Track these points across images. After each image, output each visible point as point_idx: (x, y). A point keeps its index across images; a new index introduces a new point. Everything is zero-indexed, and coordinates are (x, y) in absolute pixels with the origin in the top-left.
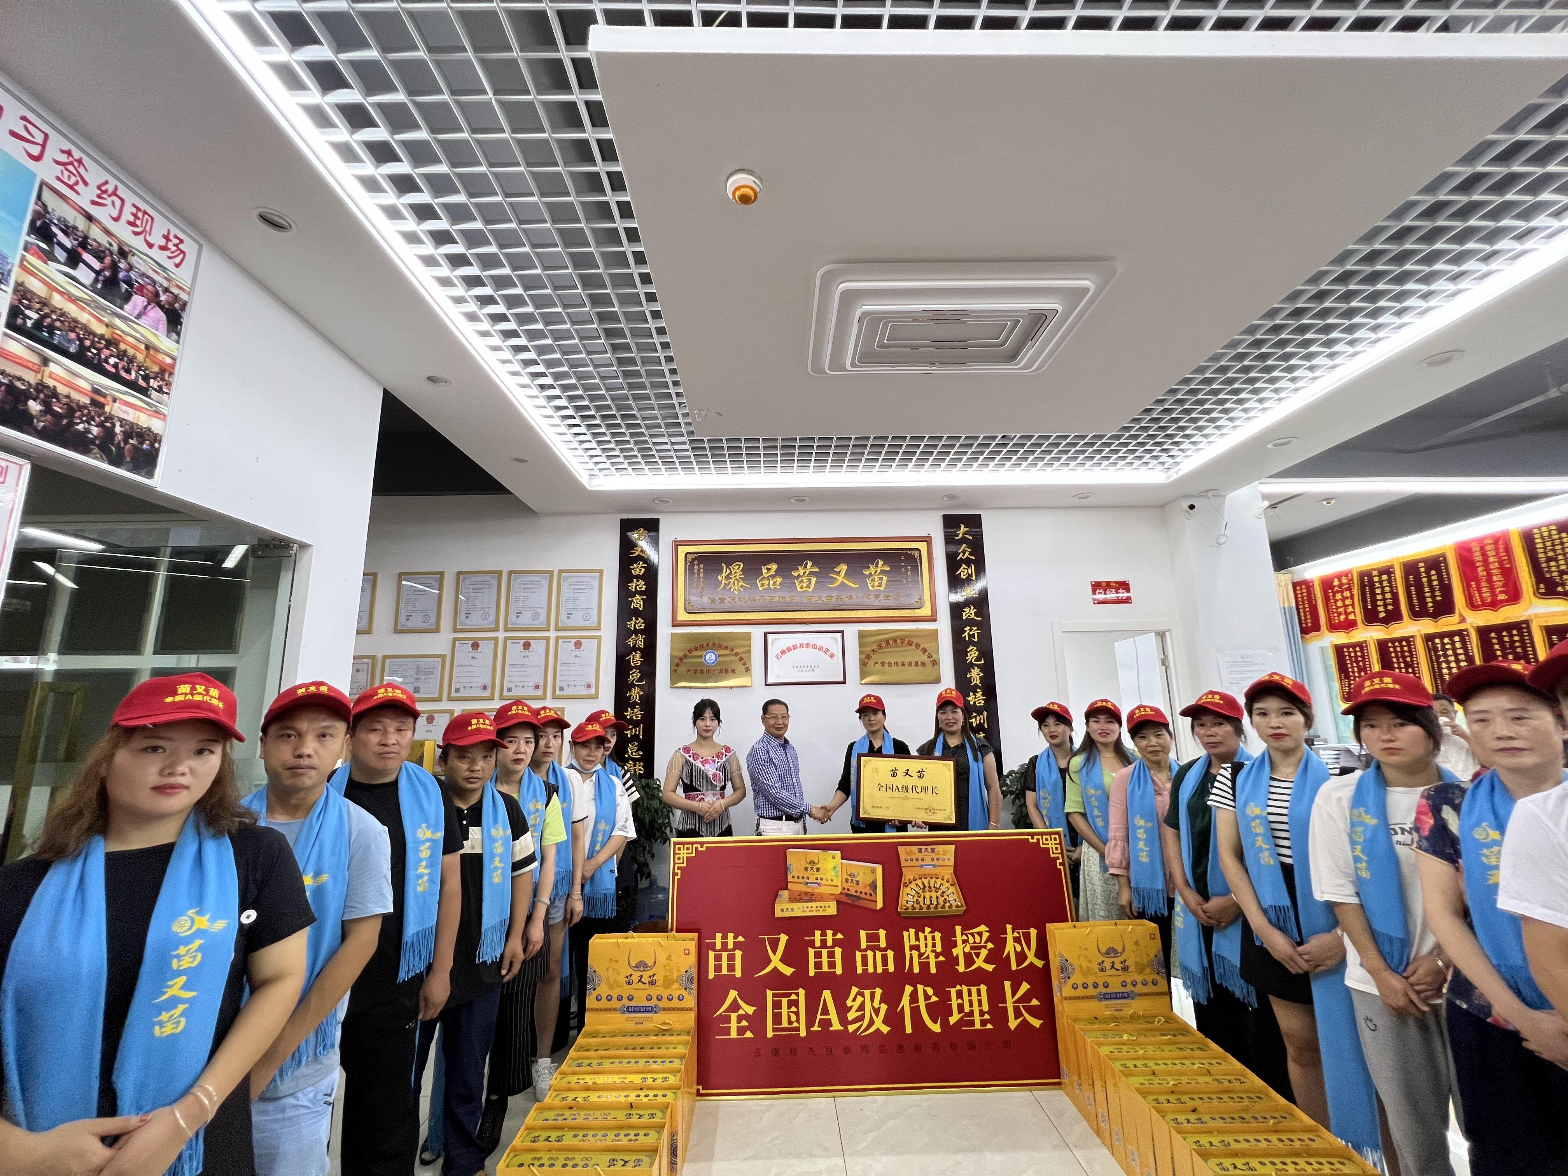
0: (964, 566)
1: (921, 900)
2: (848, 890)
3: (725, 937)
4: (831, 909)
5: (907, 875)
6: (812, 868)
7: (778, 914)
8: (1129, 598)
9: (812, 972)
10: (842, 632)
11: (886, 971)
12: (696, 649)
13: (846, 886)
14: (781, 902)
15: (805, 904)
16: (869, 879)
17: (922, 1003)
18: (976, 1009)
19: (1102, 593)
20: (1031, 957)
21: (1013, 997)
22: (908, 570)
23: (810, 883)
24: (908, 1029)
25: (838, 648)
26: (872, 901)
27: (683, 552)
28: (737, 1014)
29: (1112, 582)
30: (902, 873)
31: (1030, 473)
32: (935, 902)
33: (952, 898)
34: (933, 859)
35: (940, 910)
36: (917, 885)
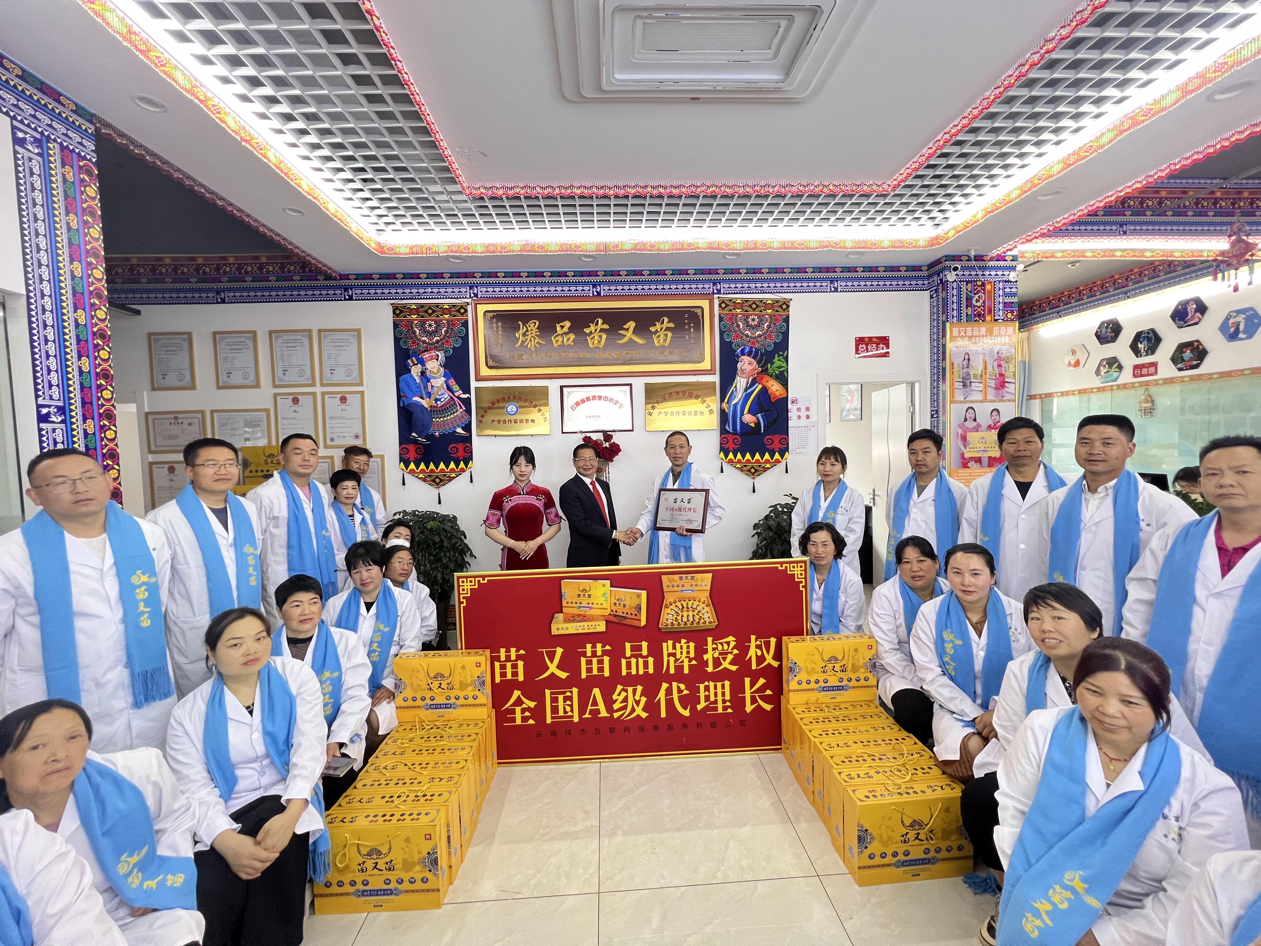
1: (679, 618)
2: (616, 612)
3: (508, 651)
4: (601, 627)
5: (669, 598)
6: (584, 595)
7: (554, 632)
8: (888, 353)
9: (584, 675)
10: (630, 385)
11: (646, 673)
12: (498, 402)
13: (614, 608)
14: (557, 622)
15: (578, 624)
16: (635, 602)
17: (675, 696)
18: (720, 698)
19: (863, 348)
20: (769, 660)
21: (751, 690)
22: (691, 327)
23: (583, 607)
24: (663, 715)
25: (626, 400)
26: (637, 620)
27: (482, 310)
28: (521, 708)
29: (873, 337)
30: (664, 597)
31: (807, 229)
32: (691, 619)
33: (706, 616)
34: (692, 585)
35: (695, 625)
36: (676, 606)
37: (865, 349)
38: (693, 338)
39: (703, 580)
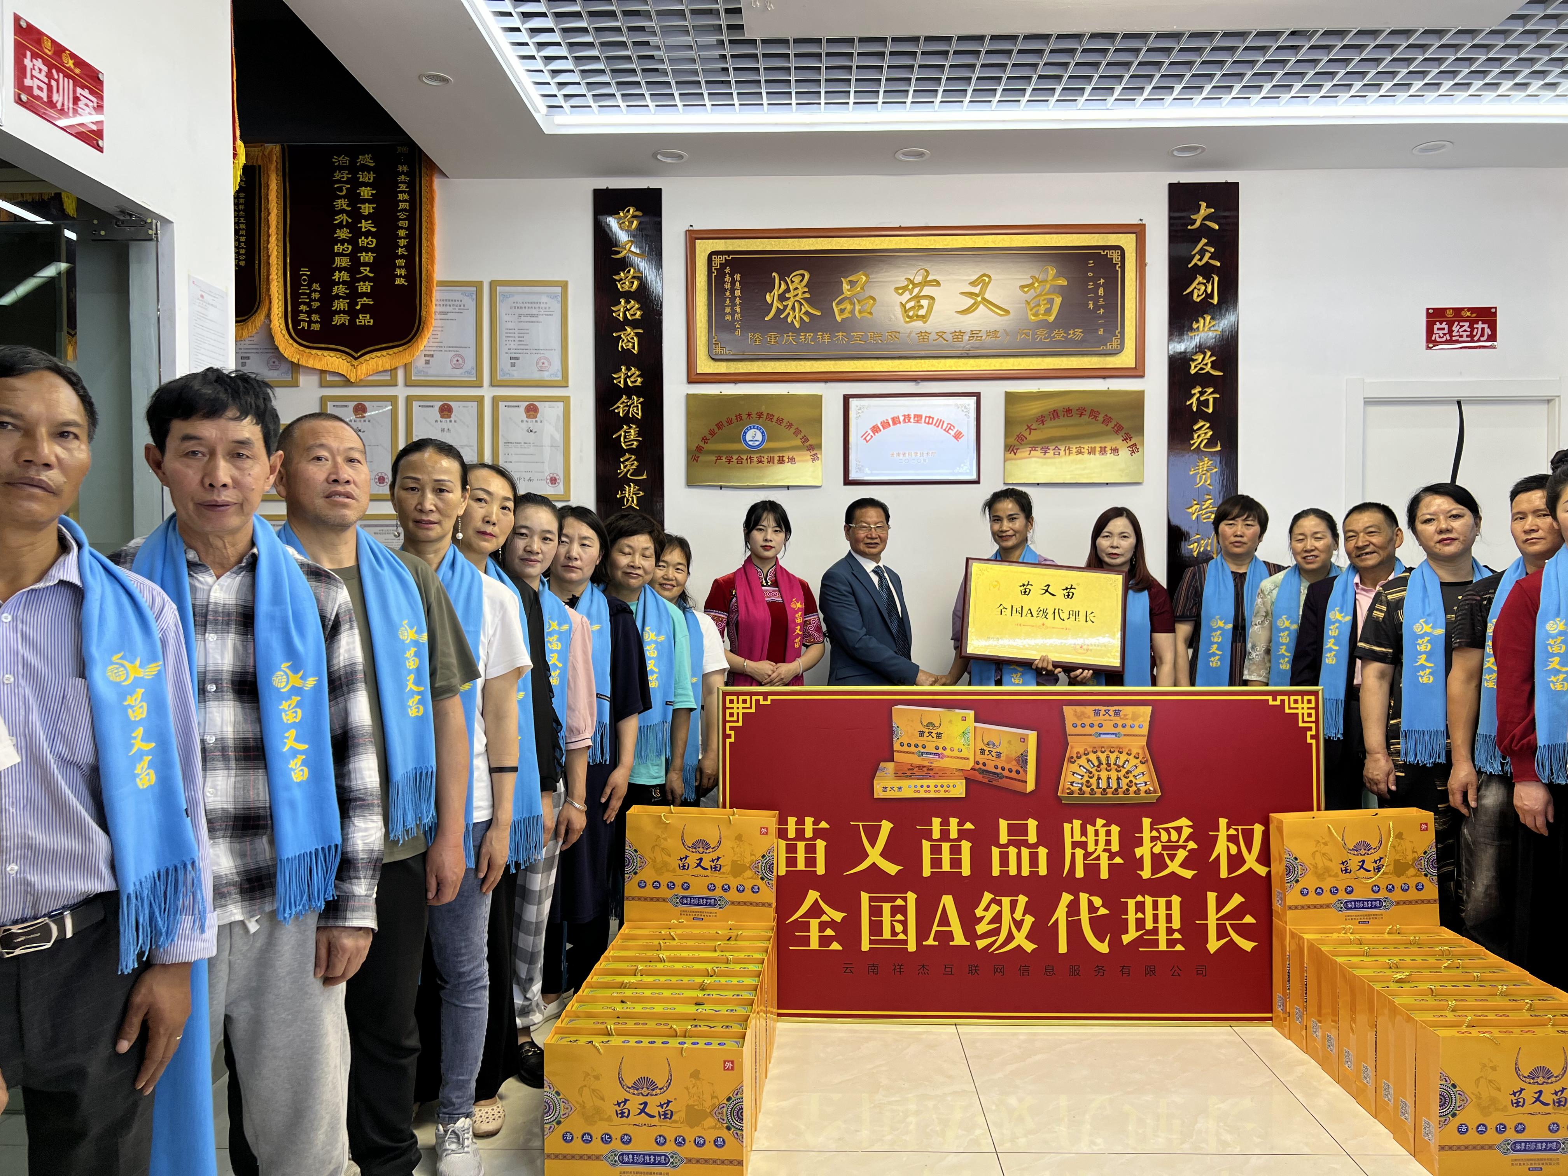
0: (1200, 279)
1: (1093, 781)
2: (984, 764)
3: (801, 822)
5: (1075, 746)
6: (930, 733)
7: (879, 793)
8: (1494, 339)
9: (927, 872)
10: (978, 395)
11: (1034, 874)
12: (730, 422)
13: (981, 759)
14: (882, 778)
15: (920, 783)
16: (1016, 750)
17: (1084, 916)
18: (1162, 925)
19: (1443, 329)
20: (1251, 862)
21: (1217, 913)
22: (1099, 286)
23: (927, 753)
24: (1063, 948)
25: (968, 422)
26: (1019, 780)
27: (705, 251)
28: (819, 920)
29: (1463, 309)
30: (1067, 744)
31: (1336, 103)
32: (1114, 785)
33: (1140, 780)
34: (1116, 726)
35: (1121, 795)
36: (1088, 761)
37: (1446, 331)
38: (1102, 306)
39: (1135, 717)
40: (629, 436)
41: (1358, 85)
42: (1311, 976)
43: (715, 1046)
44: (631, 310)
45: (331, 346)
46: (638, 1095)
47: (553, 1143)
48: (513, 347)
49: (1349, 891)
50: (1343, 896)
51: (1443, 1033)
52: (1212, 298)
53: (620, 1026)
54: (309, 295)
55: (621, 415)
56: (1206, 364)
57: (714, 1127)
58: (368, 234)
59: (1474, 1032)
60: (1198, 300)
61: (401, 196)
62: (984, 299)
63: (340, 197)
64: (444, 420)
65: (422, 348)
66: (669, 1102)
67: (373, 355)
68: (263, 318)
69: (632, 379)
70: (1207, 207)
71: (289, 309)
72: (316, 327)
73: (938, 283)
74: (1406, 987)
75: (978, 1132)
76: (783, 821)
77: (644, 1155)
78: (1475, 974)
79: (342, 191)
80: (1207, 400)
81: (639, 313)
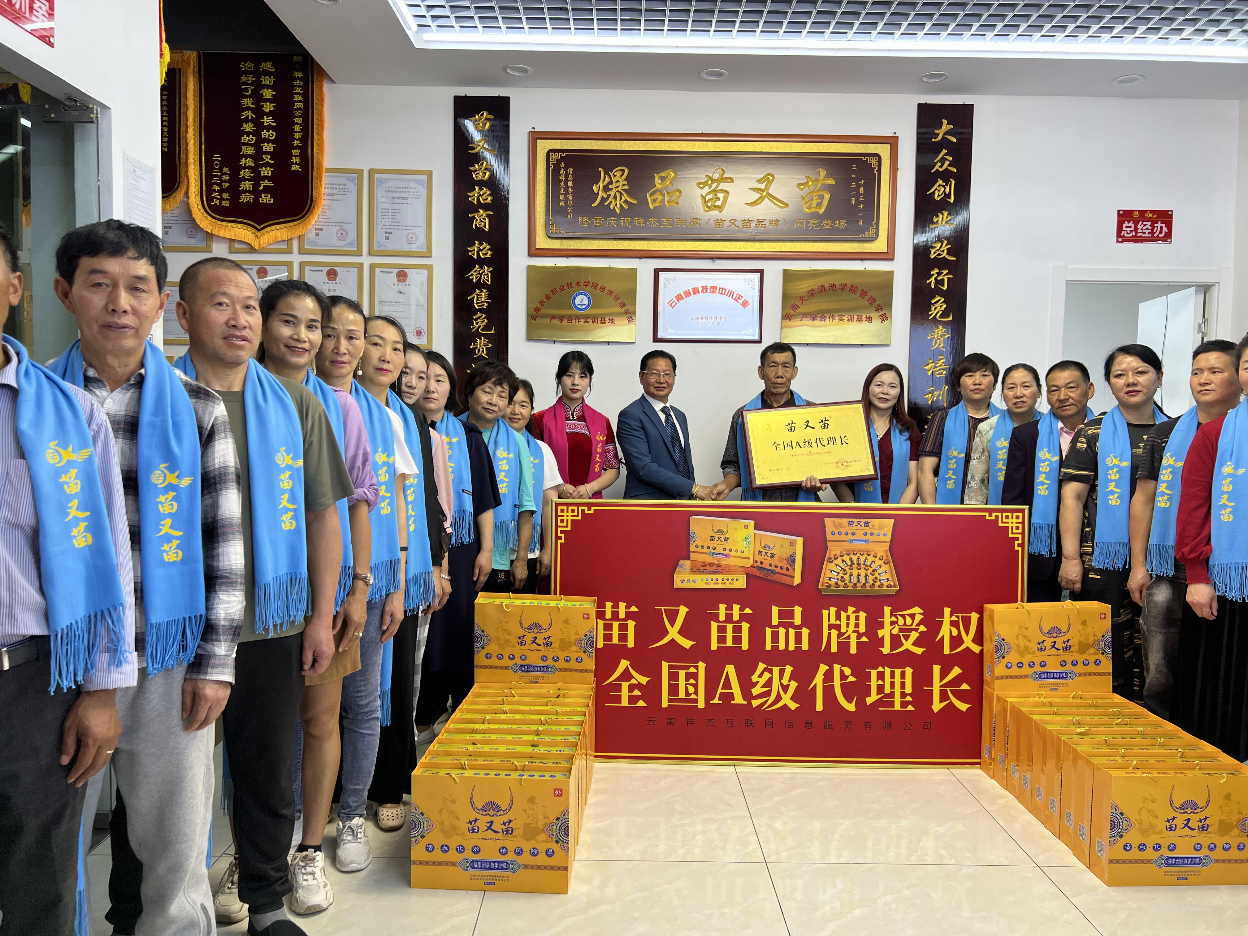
0: (940, 182)
1: (847, 577)
2: (761, 563)
3: (616, 606)
4: (740, 582)
5: (833, 549)
7: (678, 584)
8: (1170, 236)
9: (714, 646)
10: (761, 272)
11: (798, 649)
12: (562, 289)
13: (759, 558)
14: (681, 573)
15: (710, 576)
16: (786, 552)
17: (837, 682)
18: (898, 690)
19: (1130, 227)
20: (968, 642)
21: (941, 681)
22: (860, 186)
23: (717, 554)
24: (819, 707)
25: (754, 293)
26: (788, 576)
27: (544, 148)
28: (628, 683)
29: (1147, 211)
30: (826, 548)
31: (1054, 41)
32: (863, 580)
33: (883, 577)
34: (865, 534)
35: (868, 588)
36: (843, 561)
37: (1132, 229)
38: (862, 202)
39: (881, 527)
40: (481, 298)
41: (1071, 27)
42: (1012, 731)
43: (547, 777)
44: (484, 195)
45: (239, 220)
46: (486, 815)
47: (418, 852)
48: (387, 223)
49: (1043, 665)
50: (1038, 669)
51: (1114, 773)
52: (950, 198)
53: (472, 762)
54: (220, 177)
55: (474, 281)
56: (943, 251)
57: (546, 841)
58: (269, 128)
59: (1139, 773)
60: (938, 199)
61: (296, 98)
62: (768, 194)
63: (247, 97)
64: (330, 282)
65: (313, 223)
66: (510, 821)
67: (273, 228)
68: (182, 195)
69: (484, 252)
70: (948, 124)
71: (204, 188)
72: (226, 203)
73: (732, 180)
74: (1086, 738)
75: (751, 848)
76: (601, 605)
77: (490, 862)
78: (1140, 729)
79: (247, 92)
80: (943, 280)
81: (490, 198)
